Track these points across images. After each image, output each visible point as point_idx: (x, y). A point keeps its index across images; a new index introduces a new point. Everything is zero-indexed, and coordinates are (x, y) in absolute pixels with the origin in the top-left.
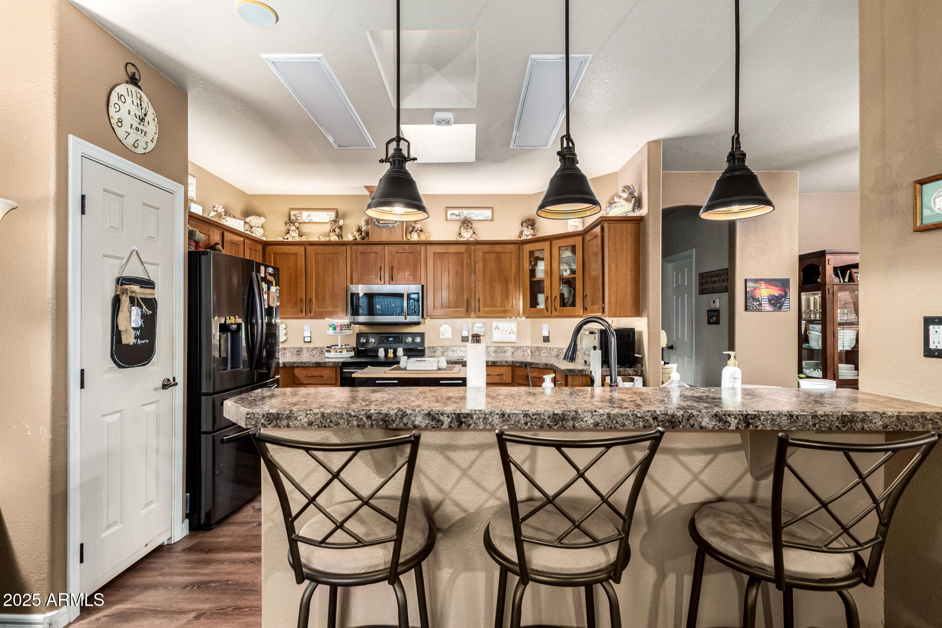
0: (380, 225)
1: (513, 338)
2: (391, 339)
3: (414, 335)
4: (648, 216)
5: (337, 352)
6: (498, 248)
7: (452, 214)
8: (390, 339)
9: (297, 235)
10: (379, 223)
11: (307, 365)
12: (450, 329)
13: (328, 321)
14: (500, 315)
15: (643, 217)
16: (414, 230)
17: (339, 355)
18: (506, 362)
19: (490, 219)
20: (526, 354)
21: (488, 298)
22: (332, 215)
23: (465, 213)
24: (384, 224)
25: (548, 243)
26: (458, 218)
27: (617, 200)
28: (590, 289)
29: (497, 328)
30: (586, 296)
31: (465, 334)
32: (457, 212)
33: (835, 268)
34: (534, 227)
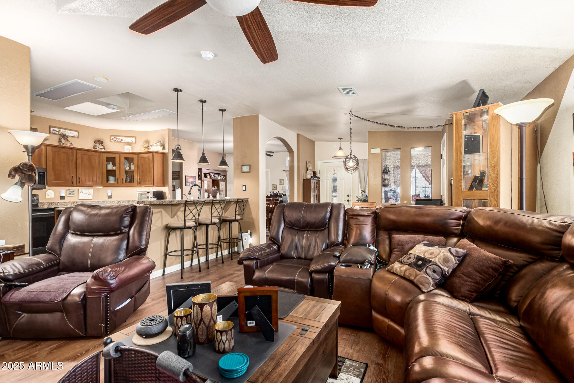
1: (91, 197)
4: (169, 153)
6: (89, 153)
7: (53, 130)
12: (53, 192)
15: (166, 153)
19: (77, 137)
21: (84, 177)
23: (62, 131)
25: (118, 155)
26: (57, 133)
27: (154, 144)
28: (142, 176)
29: (82, 192)
30: (140, 178)
31: (63, 195)
32: (57, 129)
33: (204, 174)
34: (102, 144)
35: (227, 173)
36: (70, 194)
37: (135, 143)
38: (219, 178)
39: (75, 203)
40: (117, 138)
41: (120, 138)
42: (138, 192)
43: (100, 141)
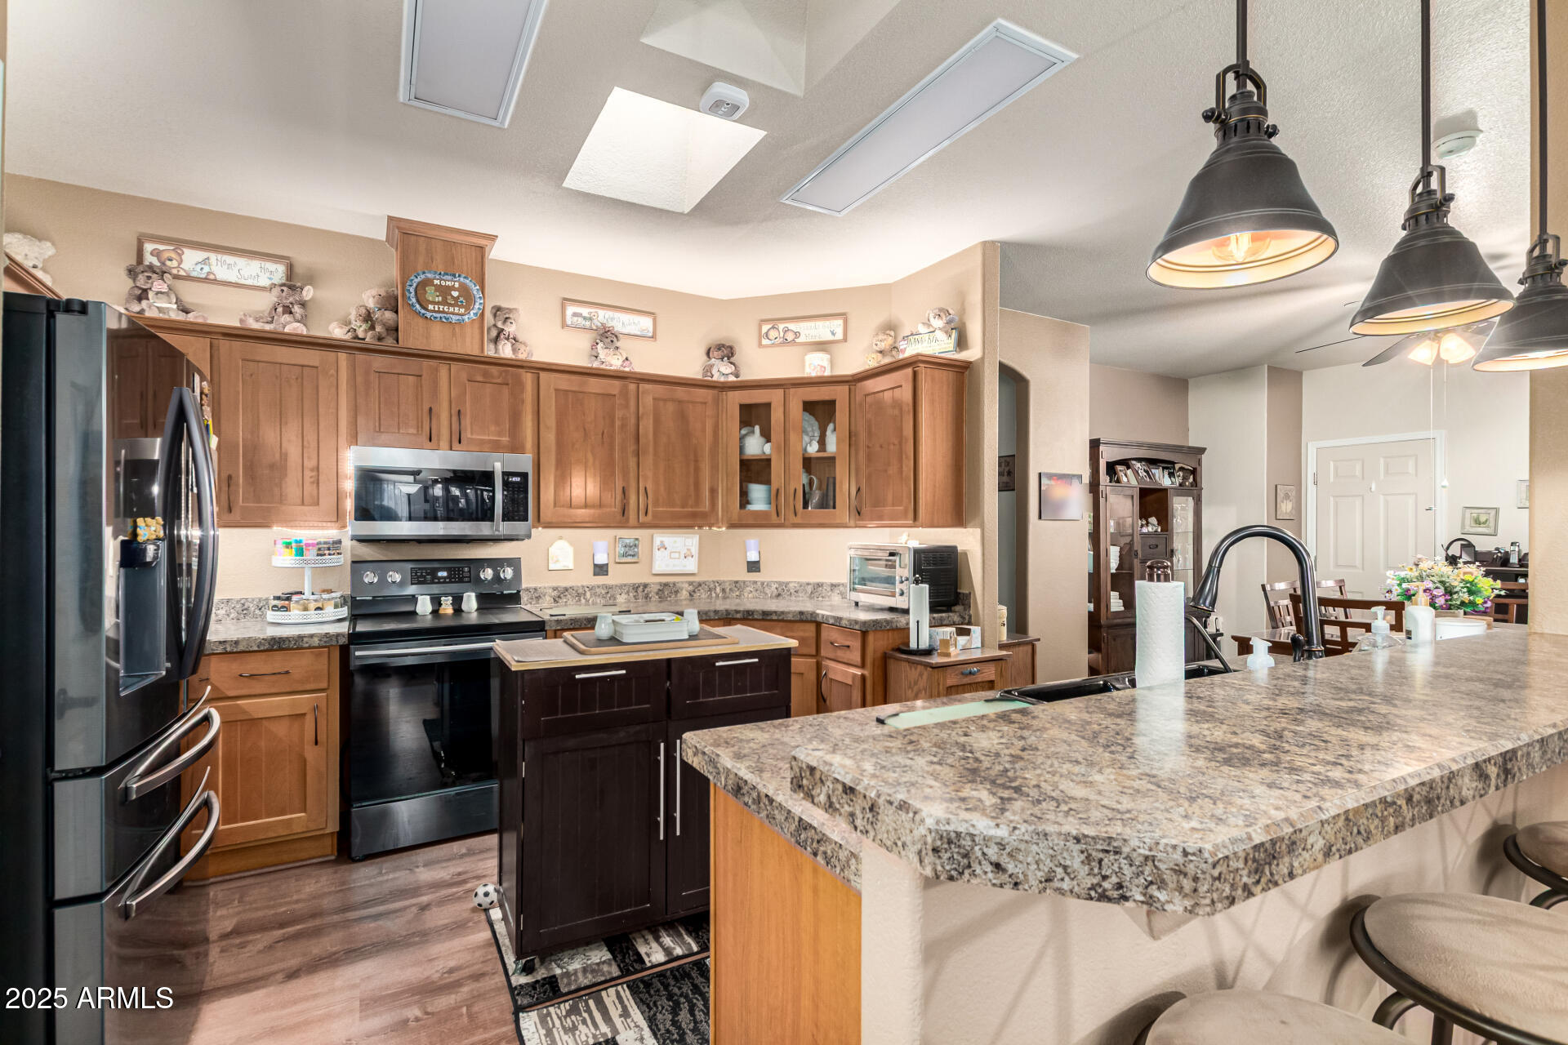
0: (428, 315)
1: (691, 566)
2: (445, 574)
3: (496, 563)
4: (983, 363)
5: (306, 609)
6: (680, 392)
7: (575, 315)
8: (440, 574)
9: (175, 306)
10: (426, 309)
11: (241, 648)
12: (570, 550)
13: (278, 531)
14: (682, 522)
15: (971, 363)
16: (502, 336)
17: (313, 616)
18: (716, 612)
19: (651, 335)
20: (714, 595)
21: (662, 488)
22: (278, 272)
23: (603, 316)
24: (439, 312)
25: (780, 392)
26: (588, 324)
27: (922, 329)
28: (869, 478)
29: (663, 547)
30: (859, 490)
31: (601, 559)
32: (585, 311)
33: (1107, 463)
34: (732, 360)
35: (1204, 457)
36: (625, 555)
37: (845, 340)
38: (1166, 482)
39: (641, 589)
40: (781, 326)
41: (792, 326)
42: (852, 552)
43: (723, 346)
